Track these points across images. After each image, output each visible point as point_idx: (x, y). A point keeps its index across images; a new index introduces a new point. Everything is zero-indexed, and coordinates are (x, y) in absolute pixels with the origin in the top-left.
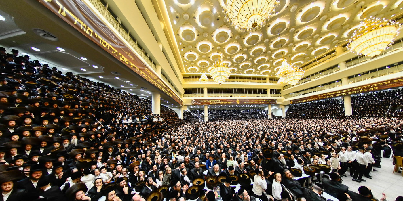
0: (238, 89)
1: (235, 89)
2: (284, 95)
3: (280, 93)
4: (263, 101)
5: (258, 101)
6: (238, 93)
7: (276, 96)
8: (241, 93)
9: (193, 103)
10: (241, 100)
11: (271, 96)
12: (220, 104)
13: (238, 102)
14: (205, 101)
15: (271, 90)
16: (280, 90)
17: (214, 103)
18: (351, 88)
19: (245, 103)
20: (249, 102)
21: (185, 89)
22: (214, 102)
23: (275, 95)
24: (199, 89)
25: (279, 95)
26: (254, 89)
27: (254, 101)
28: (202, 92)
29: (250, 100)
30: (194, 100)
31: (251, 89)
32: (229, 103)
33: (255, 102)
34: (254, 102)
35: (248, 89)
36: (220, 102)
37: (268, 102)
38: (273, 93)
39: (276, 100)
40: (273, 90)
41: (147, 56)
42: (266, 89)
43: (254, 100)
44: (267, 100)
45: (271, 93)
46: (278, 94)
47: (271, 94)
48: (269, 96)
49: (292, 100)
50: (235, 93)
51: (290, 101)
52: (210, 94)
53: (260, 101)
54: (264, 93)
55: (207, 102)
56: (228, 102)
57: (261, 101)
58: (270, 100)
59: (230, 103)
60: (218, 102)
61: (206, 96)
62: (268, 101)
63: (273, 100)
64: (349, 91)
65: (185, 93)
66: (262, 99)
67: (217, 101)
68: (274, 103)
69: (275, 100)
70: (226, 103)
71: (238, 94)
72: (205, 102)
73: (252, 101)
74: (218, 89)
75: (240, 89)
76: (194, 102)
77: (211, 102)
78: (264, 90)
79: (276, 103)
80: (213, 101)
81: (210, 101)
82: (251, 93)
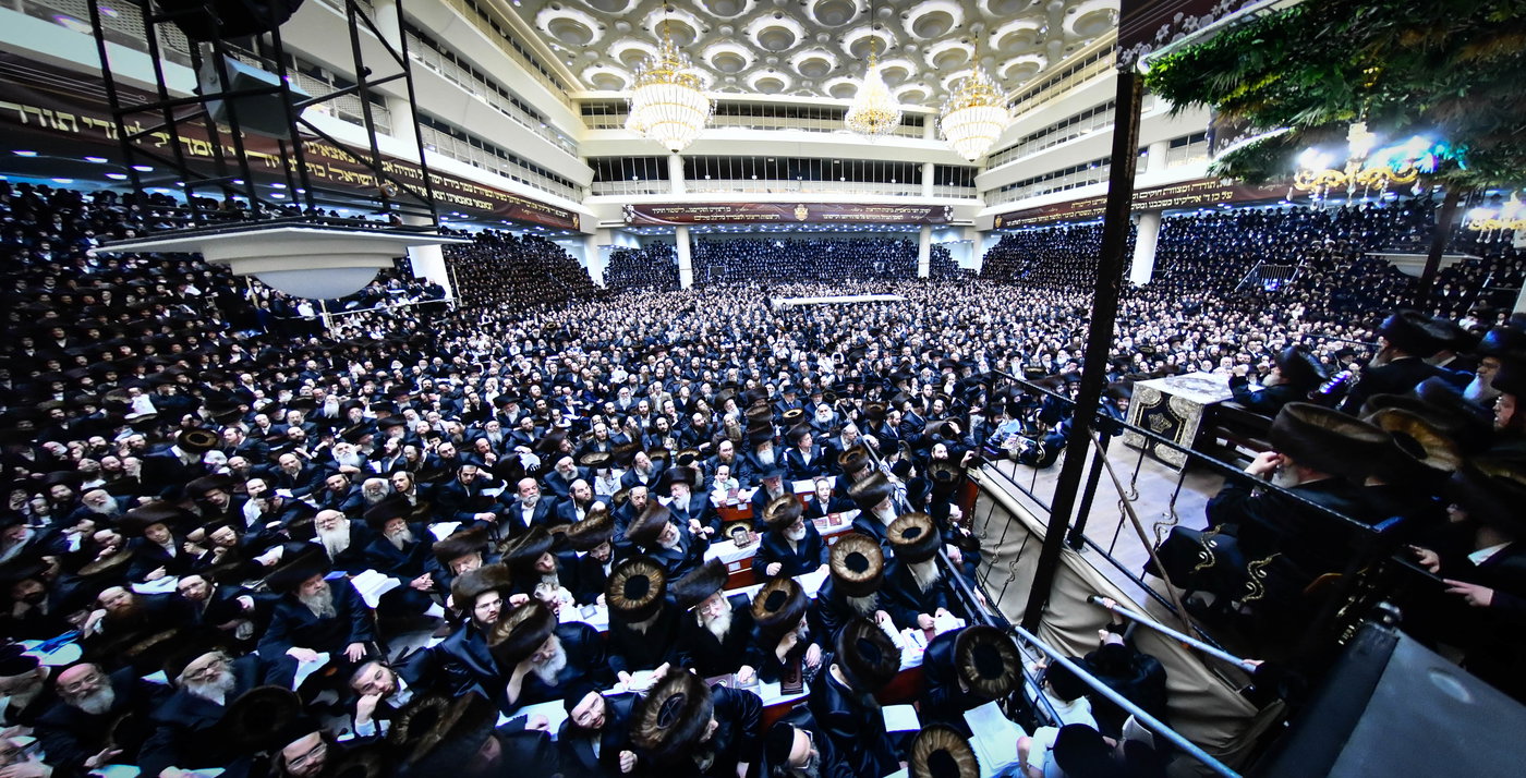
0: (805, 162)
1: (793, 161)
2: (985, 193)
3: (973, 185)
4: (899, 213)
5: (880, 213)
6: (806, 178)
7: (956, 196)
8: (816, 178)
9: (629, 220)
10: (813, 208)
11: (936, 195)
12: (732, 221)
13: (801, 214)
14: (671, 210)
15: (938, 169)
16: (975, 171)
17: (707, 217)
18: (1162, 187)
19: (826, 216)
20: (844, 217)
21: (592, 162)
22: (710, 214)
23: (951, 189)
24: (651, 160)
25: (968, 191)
26: (869, 164)
27: (864, 212)
28: (665, 175)
29: (848, 206)
30: (631, 208)
31: (858, 164)
32: (768, 217)
33: (868, 217)
34: (863, 217)
35: (848, 163)
36: (733, 212)
37: (918, 218)
38: (947, 183)
39: (950, 210)
40: (948, 168)
41: (326, 81)
42: (921, 165)
43: (863, 206)
44: (915, 211)
45: (937, 182)
46: (965, 185)
47: (938, 187)
48: (928, 193)
49: (1002, 215)
50: (793, 178)
51: (996, 217)
52: (696, 183)
53: (885, 213)
54: (908, 181)
55: (683, 215)
56: (760, 213)
57: (889, 213)
58: (927, 211)
59: (771, 217)
60: (722, 212)
61: (677, 190)
62: (918, 214)
63: (938, 211)
64: (1155, 198)
65: (596, 179)
66: (895, 206)
67: (719, 209)
68: (940, 220)
69: (946, 209)
70: (753, 217)
71: (805, 183)
72: (675, 215)
73: (856, 210)
74: (724, 161)
75: (816, 162)
76: (633, 215)
77: (698, 213)
78: (909, 167)
79: (947, 221)
80: (704, 209)
81: (693, 210)
82: (859, 179)
